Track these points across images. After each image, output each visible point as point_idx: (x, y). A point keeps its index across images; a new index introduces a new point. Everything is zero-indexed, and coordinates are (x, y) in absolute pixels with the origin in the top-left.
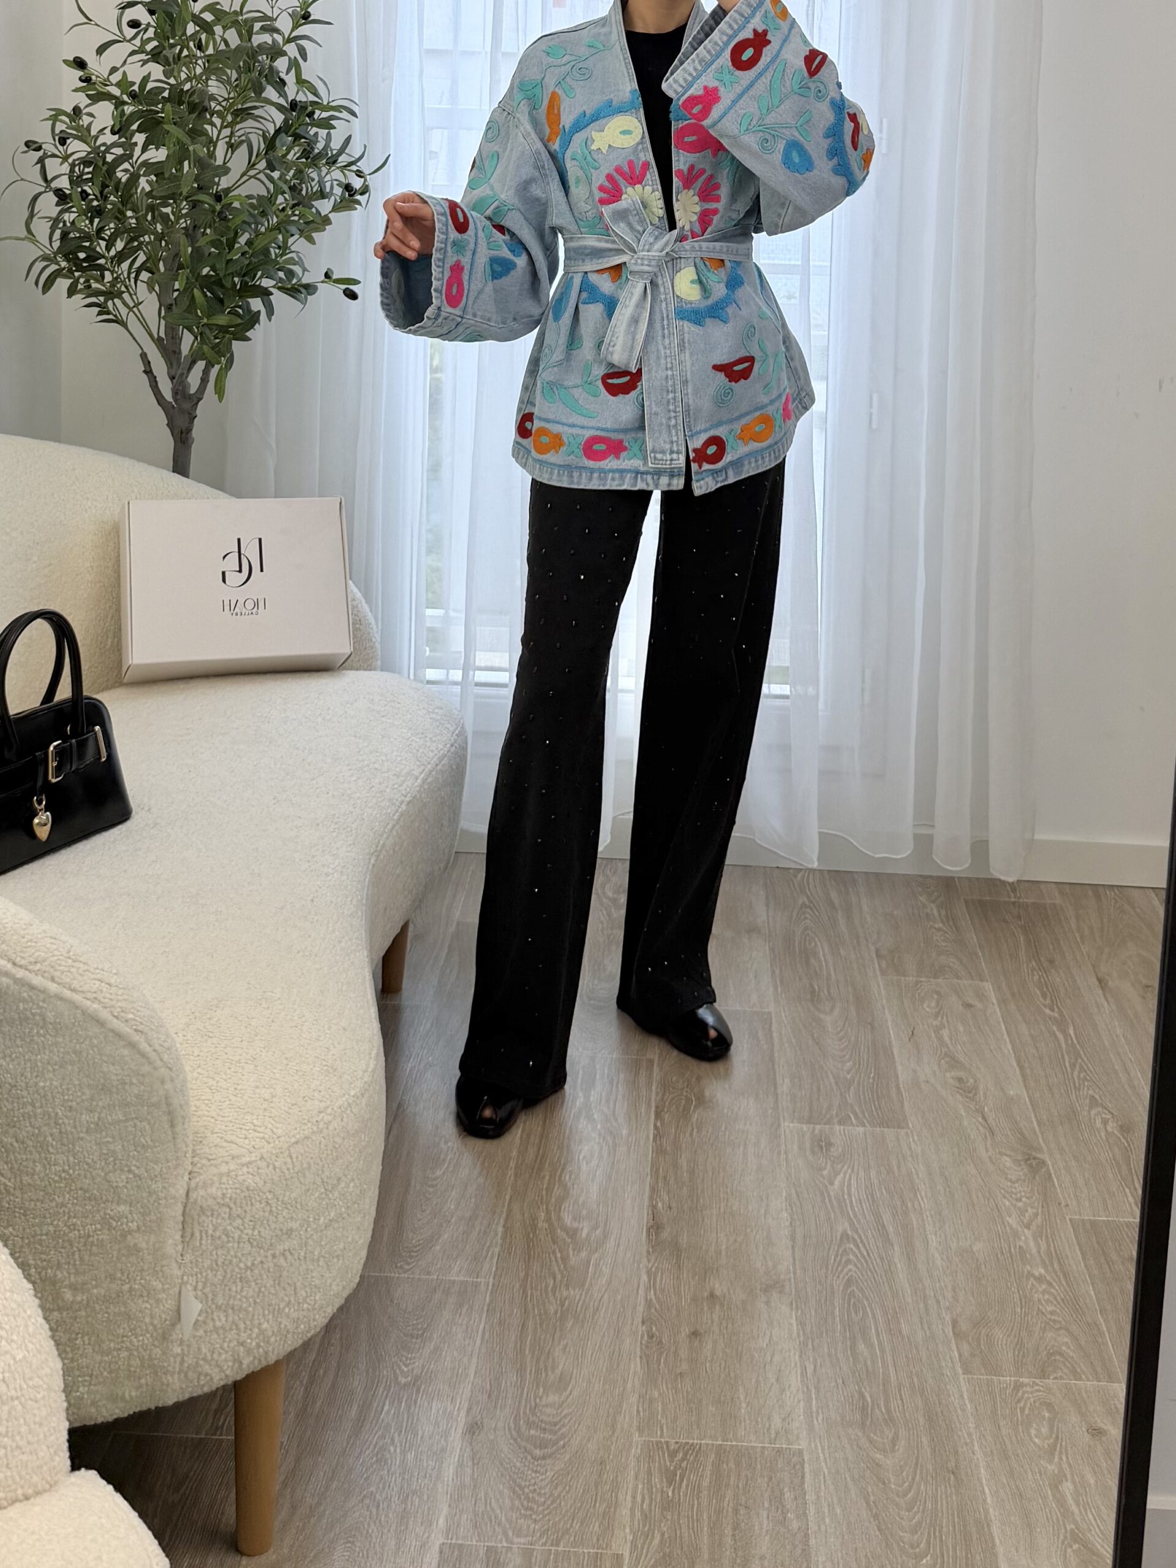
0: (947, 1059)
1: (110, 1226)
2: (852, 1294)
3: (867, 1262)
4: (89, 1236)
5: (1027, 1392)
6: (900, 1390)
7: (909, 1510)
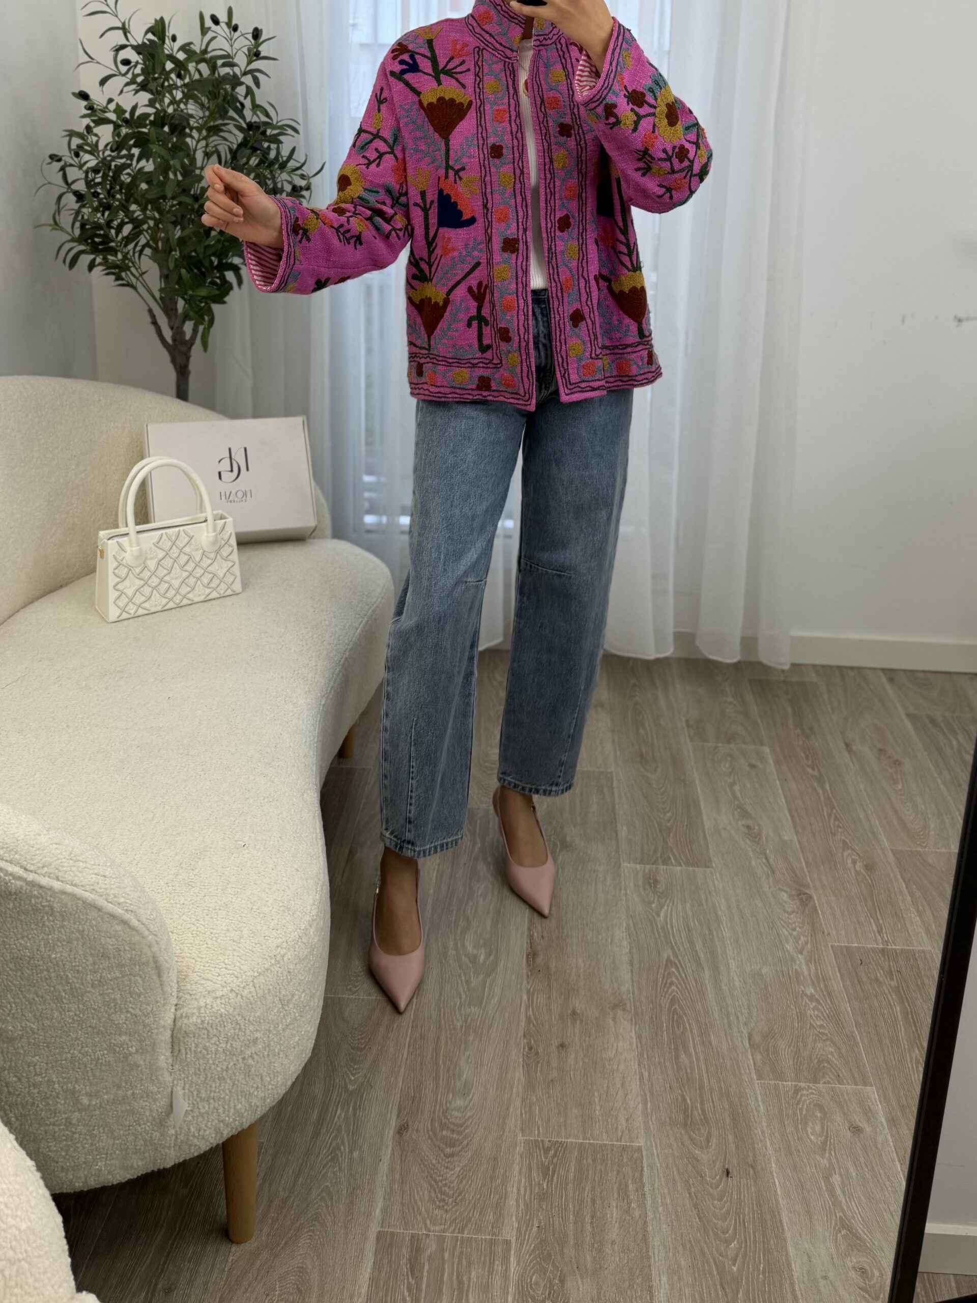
0: (739, 810)
1: (115, 1050)
2: (675, 1010)
3: (685, 983)
4: (98, 1059)
5: (804, 1095)
6: (711, 1093)
7: (720, 1199)
